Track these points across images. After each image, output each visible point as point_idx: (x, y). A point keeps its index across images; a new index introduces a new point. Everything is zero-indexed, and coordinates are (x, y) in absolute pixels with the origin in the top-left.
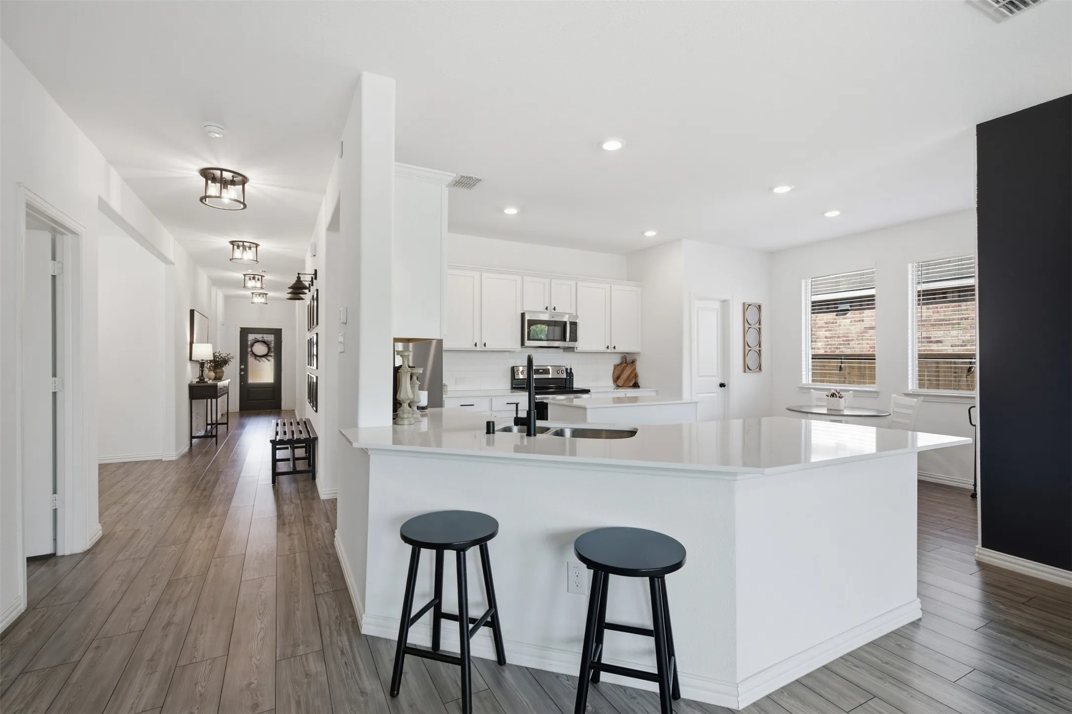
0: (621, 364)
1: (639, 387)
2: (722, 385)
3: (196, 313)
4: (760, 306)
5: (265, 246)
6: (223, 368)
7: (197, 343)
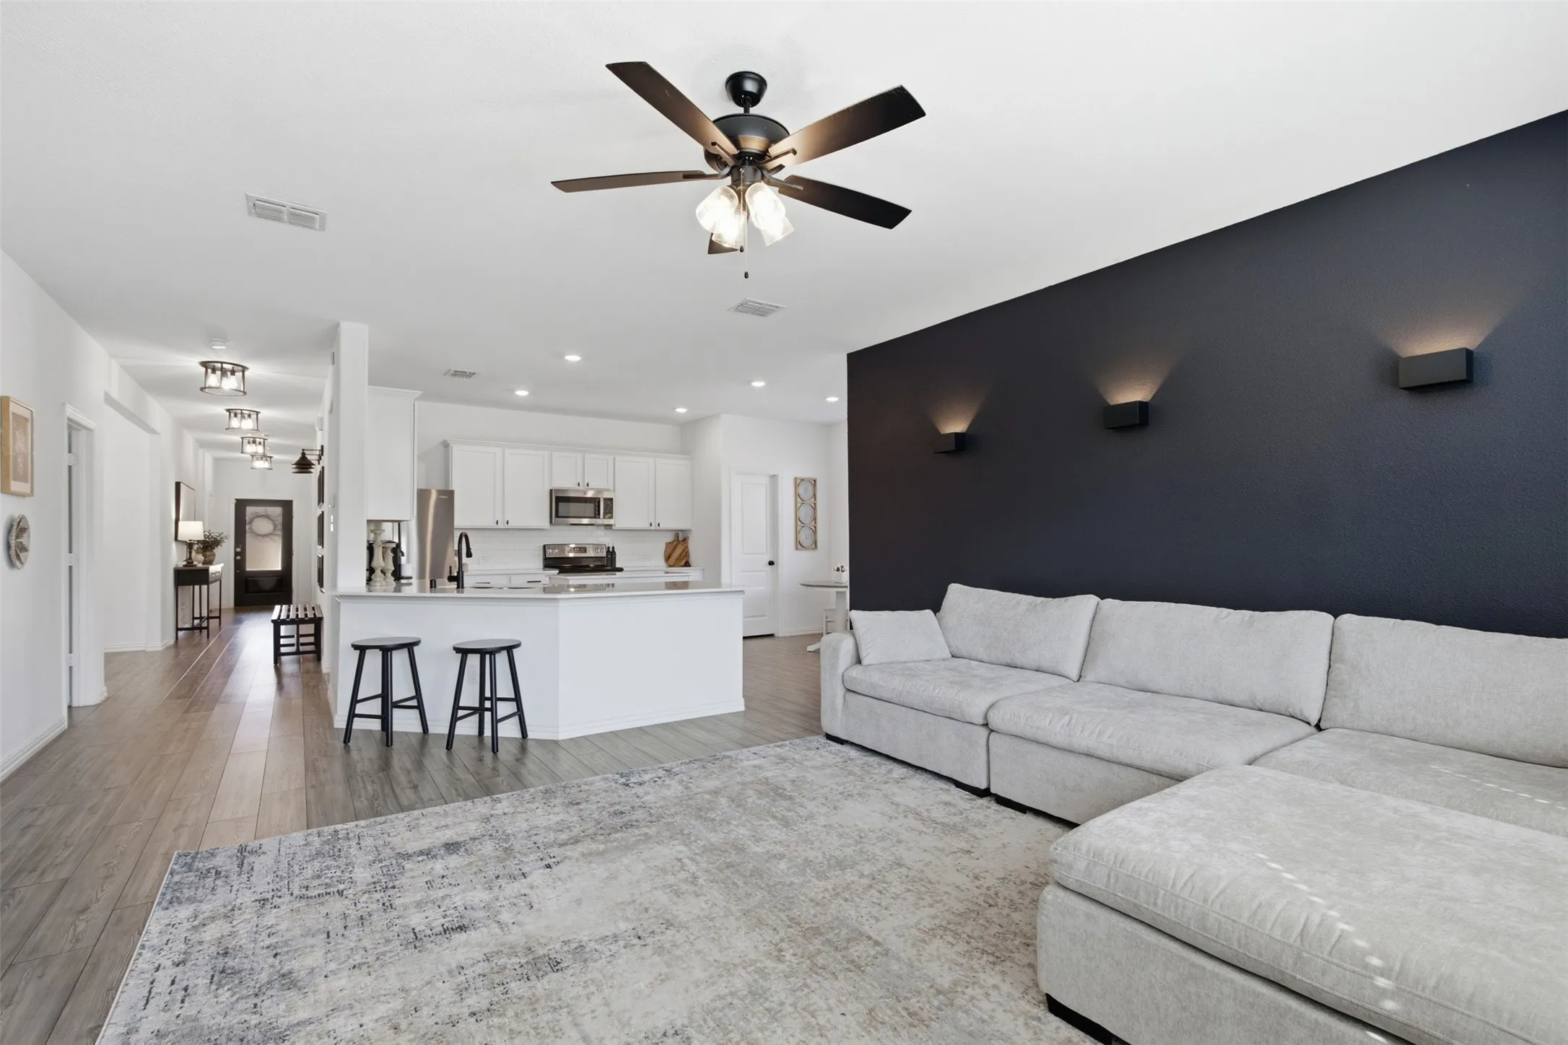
0: (674, 541)
1: (690, 566)
2: (771, 563)
3: (182, 486)
4: (815, 481)
5: (265, 413)
6: (214, 550)
7: (182, 520)
